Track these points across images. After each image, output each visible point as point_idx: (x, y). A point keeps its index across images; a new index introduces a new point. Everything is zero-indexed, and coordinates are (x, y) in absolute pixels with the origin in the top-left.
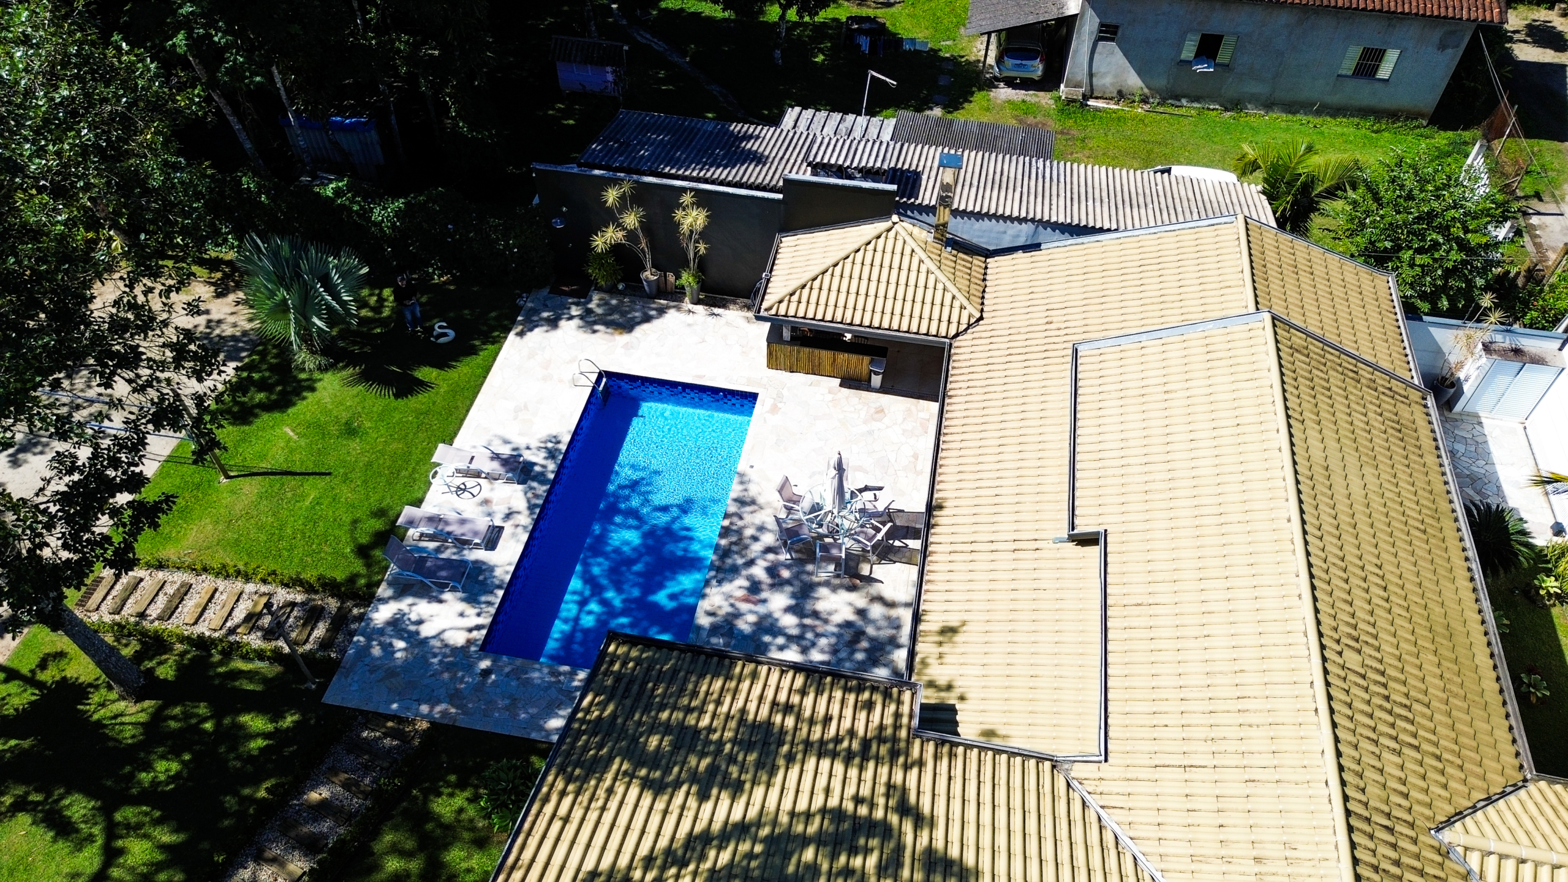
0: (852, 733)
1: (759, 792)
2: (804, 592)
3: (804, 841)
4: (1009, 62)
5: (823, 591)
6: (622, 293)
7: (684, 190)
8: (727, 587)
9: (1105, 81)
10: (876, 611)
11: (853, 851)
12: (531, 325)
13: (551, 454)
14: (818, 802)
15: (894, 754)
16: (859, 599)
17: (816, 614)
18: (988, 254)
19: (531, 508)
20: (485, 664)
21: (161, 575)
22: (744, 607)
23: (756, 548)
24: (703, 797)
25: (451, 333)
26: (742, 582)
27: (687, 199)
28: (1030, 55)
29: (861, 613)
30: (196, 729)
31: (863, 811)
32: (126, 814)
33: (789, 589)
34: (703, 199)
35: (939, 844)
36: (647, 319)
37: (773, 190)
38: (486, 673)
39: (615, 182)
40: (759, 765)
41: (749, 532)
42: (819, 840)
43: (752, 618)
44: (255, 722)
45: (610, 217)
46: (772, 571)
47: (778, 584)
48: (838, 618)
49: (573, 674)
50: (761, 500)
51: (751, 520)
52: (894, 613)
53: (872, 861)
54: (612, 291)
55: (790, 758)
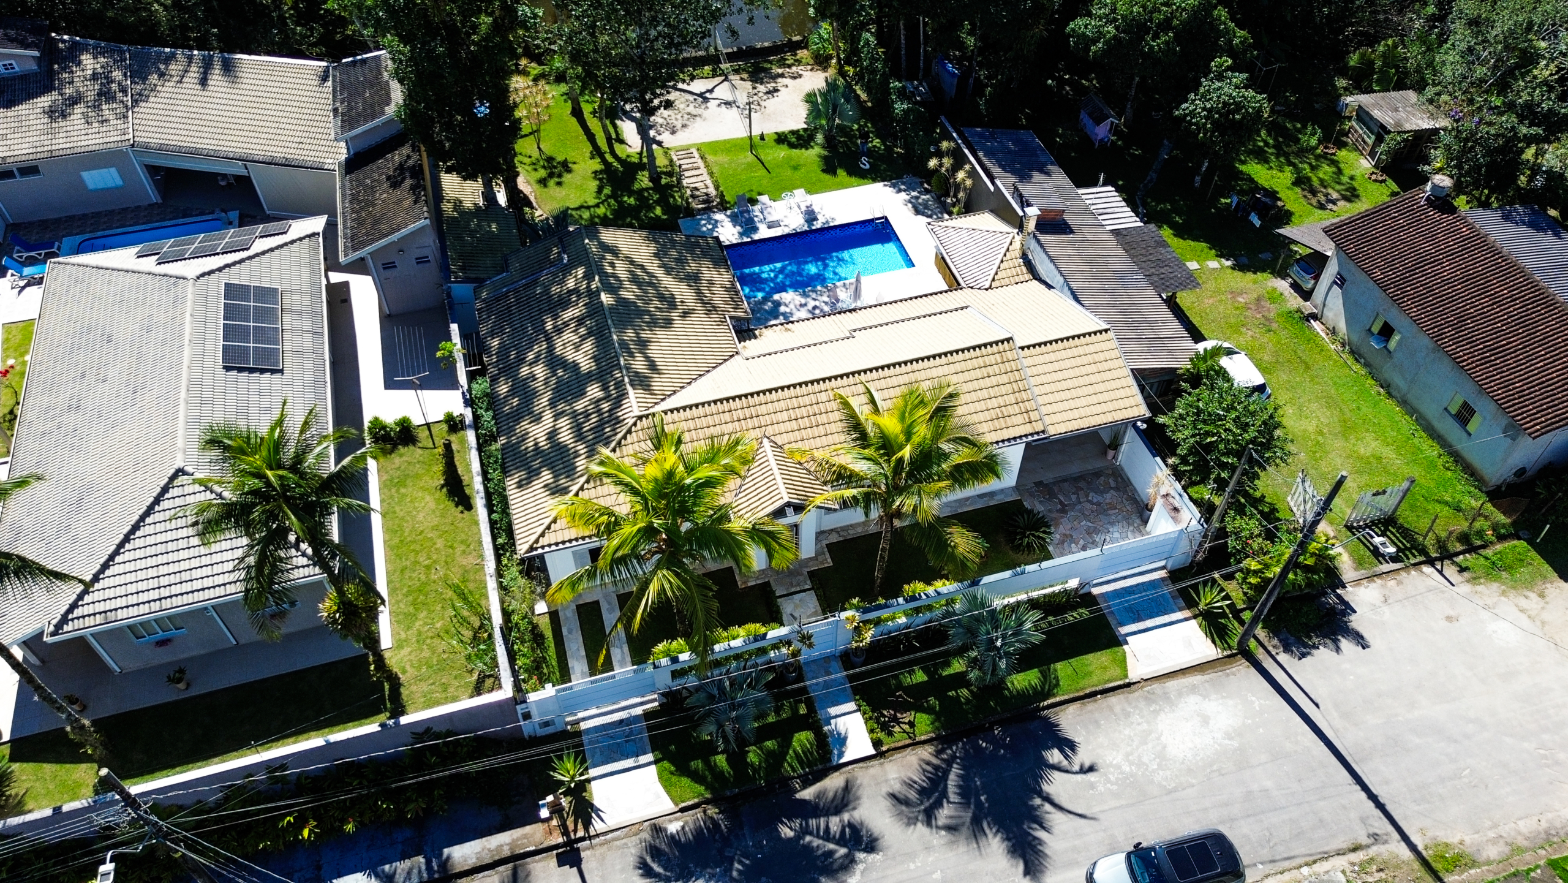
1: (670, 279)
3: (657, 290)
4: (1296, 268)
6: (940, 202)
7: (970, 162)
8: (797, 297)
11: (660, 301)
12: (893, 186)
13: (827, 221)
14: (675, 293)
15: (708, 310)
18: (1036, 277)
19: (795, 230)
21: (700, 160)
22: (792, 306)
24: (660, 267)
25: (868, 166)
26: (803, 301)
27: (967, 166)
28: (1309, 270)
30: (647, 199)
31: (678, 303)
32: (612, 201)
35: (676, 321)
40: (682, 279)
42: (660, 293)
43: (788, 310)
44: (658, 211)
53: (659, 306)
54: (938, 199)
55: (689, 286)
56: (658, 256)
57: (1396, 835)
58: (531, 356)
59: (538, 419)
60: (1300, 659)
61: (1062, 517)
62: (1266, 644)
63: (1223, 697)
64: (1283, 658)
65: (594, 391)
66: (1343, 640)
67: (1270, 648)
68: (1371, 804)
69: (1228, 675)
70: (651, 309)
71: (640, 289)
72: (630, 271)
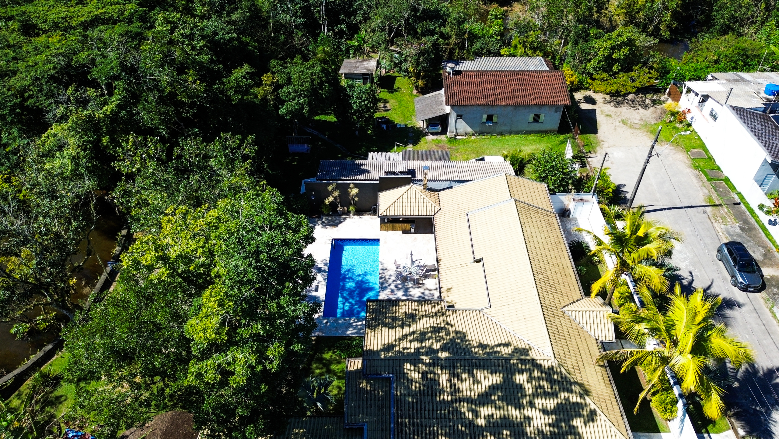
0: (432, 312)
1: (415, 326)
2: (406, 290)
3: (428, 333)
4: (430, 128)
5: (411, 289)
6: (331, 215)
7: (350, 184)
8: (385, 292)
9: (461, 130)
10: (427, 292)
11: (439, 333)
13: (326, 265)
14: (429, 326)
15: (443, 314)
16: (422, 290)
17: (411, 295)
18: (438, 191)
19: (325, 279)
20: (325, 321)
22: (391, 296)
23: (390, 281)
24: (403, 328)
26: (389, 290)
27: (352, 186)
28: (437, 125)
29: (423, 293)
31: (439, 326)
33: (402, 290)
34: (356, 186)
35: (457, 329)
36: (341, 222)
37: (375, 180)
38: (327, 323)
39: (331, 184)
40: (413, 321)
42: (431, 332)
43: (394, 298)
45: (329, 194)
46: (396, 286)
47: (399, 289)
48: (417, 295)
49: (350, 319)
50: (388, 268)
51: (387, 274)
52: (432, 292)
53: (444, 334)
54: (328, 215)
55: (420, 319)
56: (392, 327)
57: (703, 208)
58: (470, 415)
59: (529, 420)
60: (632, 202)
65: (521, 378)
66: (622, 189)
68: (692, 209)
70: (448, 337)
71: (429, 340)
72: (411, 341)
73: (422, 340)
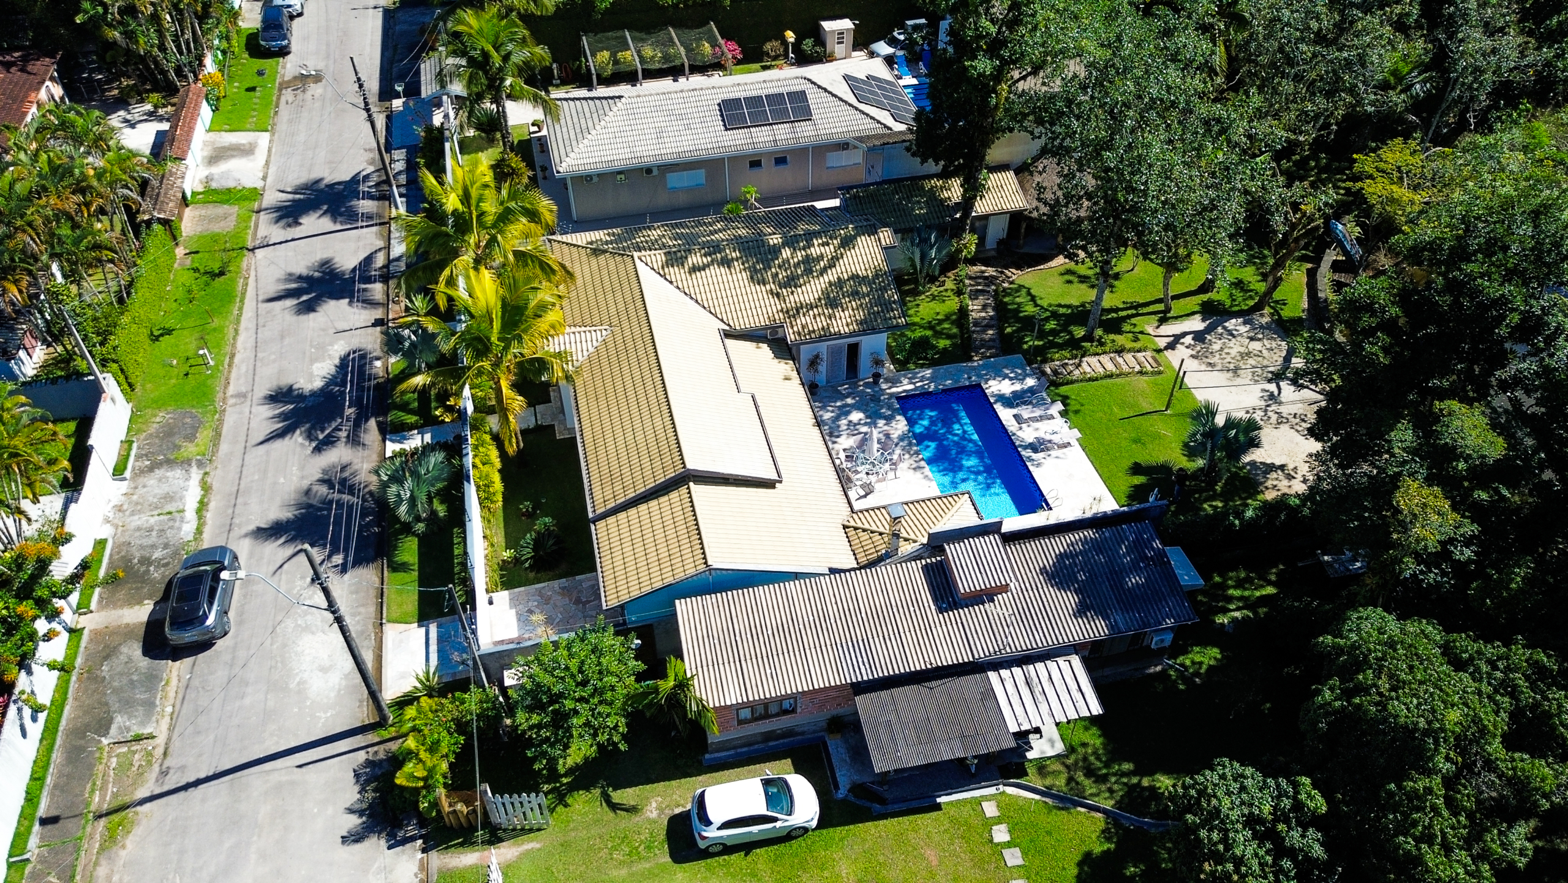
0: (804, 315)
1: (823, 286)
11: (787, 277)
15: (787, 312)
19: (1014, 434)
24: (839, 278)
32: (1046, 314)
35: (763, 288)
40: (828, 294)
41: (907, 456)
53: (780, 276)
55: (820, 299)
56: (854, 277)
57: (157, 791)
60: (355, 771)
61: (571, 600)
62: (382, 747)
63: (339, 690)
64: (361, 756)
66: (360, 821)
67: (375, 748)
68: (192, 779)
69: (361, 701)
70: (773, 270)
71: (799, 263)
72: (821, 257)
73: (808, 261)
